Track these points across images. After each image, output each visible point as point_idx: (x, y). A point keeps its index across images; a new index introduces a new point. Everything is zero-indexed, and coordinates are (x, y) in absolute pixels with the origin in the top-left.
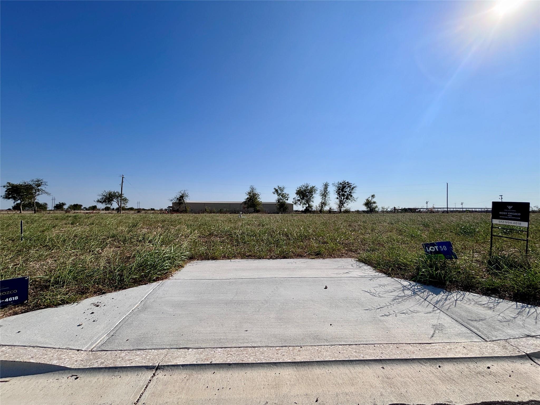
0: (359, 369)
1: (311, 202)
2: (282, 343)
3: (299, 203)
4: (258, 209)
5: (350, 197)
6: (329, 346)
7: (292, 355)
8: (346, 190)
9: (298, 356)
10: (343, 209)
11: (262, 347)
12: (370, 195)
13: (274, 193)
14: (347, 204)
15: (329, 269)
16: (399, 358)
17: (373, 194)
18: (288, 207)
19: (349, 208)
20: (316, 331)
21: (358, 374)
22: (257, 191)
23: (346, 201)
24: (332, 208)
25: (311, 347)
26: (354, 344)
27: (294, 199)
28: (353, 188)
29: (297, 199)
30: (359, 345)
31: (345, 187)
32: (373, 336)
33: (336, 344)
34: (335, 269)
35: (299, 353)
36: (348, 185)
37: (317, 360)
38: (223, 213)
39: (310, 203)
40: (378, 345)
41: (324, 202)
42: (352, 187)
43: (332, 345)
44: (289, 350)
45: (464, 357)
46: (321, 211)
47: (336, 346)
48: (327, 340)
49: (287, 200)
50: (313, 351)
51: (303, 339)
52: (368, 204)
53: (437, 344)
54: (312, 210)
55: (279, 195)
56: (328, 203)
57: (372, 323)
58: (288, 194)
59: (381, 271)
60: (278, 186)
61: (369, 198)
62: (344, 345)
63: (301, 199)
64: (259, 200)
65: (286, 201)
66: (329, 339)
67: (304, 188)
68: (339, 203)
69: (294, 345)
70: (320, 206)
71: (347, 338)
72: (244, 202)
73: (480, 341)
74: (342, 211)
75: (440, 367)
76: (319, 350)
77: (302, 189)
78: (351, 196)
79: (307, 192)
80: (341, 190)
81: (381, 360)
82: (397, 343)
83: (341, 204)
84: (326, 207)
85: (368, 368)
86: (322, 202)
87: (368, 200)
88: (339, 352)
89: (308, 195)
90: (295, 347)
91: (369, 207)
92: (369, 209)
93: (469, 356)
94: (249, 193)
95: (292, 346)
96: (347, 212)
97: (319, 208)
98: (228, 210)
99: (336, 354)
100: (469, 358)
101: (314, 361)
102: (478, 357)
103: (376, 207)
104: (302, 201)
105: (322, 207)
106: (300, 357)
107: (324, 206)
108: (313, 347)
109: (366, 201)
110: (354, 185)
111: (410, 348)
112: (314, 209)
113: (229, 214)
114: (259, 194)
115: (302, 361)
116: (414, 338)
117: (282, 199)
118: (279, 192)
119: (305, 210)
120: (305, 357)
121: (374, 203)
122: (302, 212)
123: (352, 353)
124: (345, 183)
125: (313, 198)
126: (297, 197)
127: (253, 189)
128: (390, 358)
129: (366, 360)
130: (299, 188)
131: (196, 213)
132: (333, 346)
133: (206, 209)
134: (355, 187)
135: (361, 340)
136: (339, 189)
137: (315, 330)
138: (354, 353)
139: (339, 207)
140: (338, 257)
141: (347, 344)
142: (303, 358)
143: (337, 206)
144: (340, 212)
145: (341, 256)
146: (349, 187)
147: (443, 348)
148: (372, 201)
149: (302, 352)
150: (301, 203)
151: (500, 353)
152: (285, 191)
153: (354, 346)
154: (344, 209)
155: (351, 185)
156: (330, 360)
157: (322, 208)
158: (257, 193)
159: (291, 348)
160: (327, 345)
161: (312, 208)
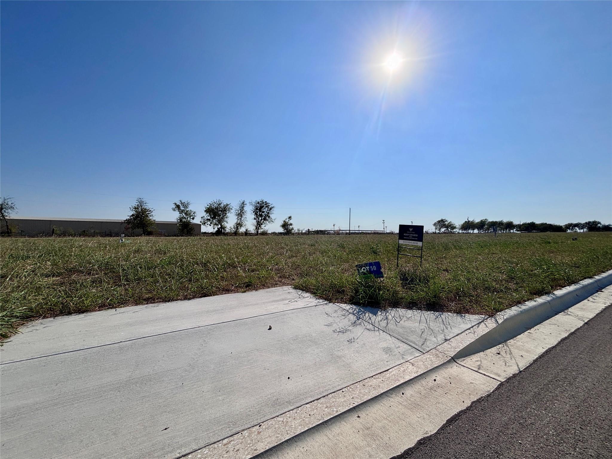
0: (336, 429)
1: (225, 223)
2: (231, 428)
3: (209, 223)
4: (149, 230)
5: (267, 218)
6: (295, 410)
7: (251, 445)
8: (264, 211)
9: (259, 443)
10: (260, 231)
11: (199, 450)
12: (287, 217)
13: (174, 210)
14: (265, 225)
15: (267, 302)
16: (370, 398)
17: (289, 216)
18: (194, 228)
19: (266, 230)
20: (273, 393)
21: (337, 438)
22: (149, 206)
23: (263, 222)
24: (249, 230)
25: (273, 420)
26: (321, 396)
27: (202, 218)
28: (271, 209)
29: (206, 218)
30: (327, 395)
31: (263, 206)
32: (337, 379)
33: (302, 404)
34: (273, 301)
35: (259, 437)
36: (266, 204)
37: (286, 439)
38: (89, 236)
39: (223, 224)
40: (346, 389)
41: (240, 223)
42: (270, 207)
43: (298, 407)
44: (244, 437)
45: (417, 375)
46: (236, 233)
47: (303, 406)
48: (289, 402)
49: (193, 219)
50: (277, 426)
51: (259, 412)
52: (285, 225)
53: (393, 369)
54: (226, 232)
55: (181, 212)
56: (244, 224)
57: (332, 363)
58: (195, 212)
59: (321, 297)
60: (181, 201)
61: (286, 219)
62: (311, 402)
63: (212, 218)
64: (151, 218)
65: (192, 221)
66: (292, 400)
67: (215, 205)
68: (256, 224)
69: (249, 426)
70: (235, 227)
71: (311, 391)
72: (126, 220)
73: (420, 354)
74: (259, 232)
75: (403, 394)
76: (284, 421)
77: (213, 207)
78: (269, 217)
79: (219, 211)
80: (259, 210)
81: (354, 408)
82: (362, 380)
83: (259, 225)
84: (242, 228)
85: (345, 424)
86: (238, 223)
87: (286, 222)
88: (310, 415)
89: (221, 214)
90: (251, 429)
91: (286, 229)
92: (286, 231)
93: (419, 374)
94: (135, 208)
95: (246, 429)
96: (264, 233)
97: (234, 229)
98: (97, 231)
99: (307, 419)
100: (420, 375)
101: (282, 443)
102: (426, 372)
103: (293, 229)
104: (213, 221)
105: (237, 228)
106: (262, 444)
107: (239, 227)
108: (275, 419)
109: (283, 222)
110: (272, 206)
111: (374, 382)
112: (228, 230)
113: (100, 237)
114: (152, 210)
115: (268, 448)
116: (373, 369)
117: (185, 218)
118: (182, 208)
119: (217, 231)
120: (269, 440)
121: (291, 224)
122: (212, 234)
123: (324, 411)
124: (263, 203)
125: (226, 218)
126: (207, 216)
127: (141, 203)
128: (362, 402)
129: (341, 414)
130: (209, 205)
131: (33, 237)
132: (300, 409)
133: (53, 229)
134: (272, 208)
135: (327, 388)
136: (257, 209)
137: (272, 391)
138: (326, 409)
139: (256, 228)
140: (272, 287)
141: (314, 399)
142: (268, 443)
143: (254, 228)
144: (257, 234)
145: (275, 285)
146: (267, 207)
147: (399, 372)
148: (289, 223)
149: (264, 434)
150: (211, 223)
151: (436, 363)
152: (190, 208)
153: (322, 400)
154: (262, 230)
155: (269, 206)
156: (303, 431)
157: (237, 230)
158: (147, 208)
159: (246, 433)
160: (292, 410)
161: (226, 229)
